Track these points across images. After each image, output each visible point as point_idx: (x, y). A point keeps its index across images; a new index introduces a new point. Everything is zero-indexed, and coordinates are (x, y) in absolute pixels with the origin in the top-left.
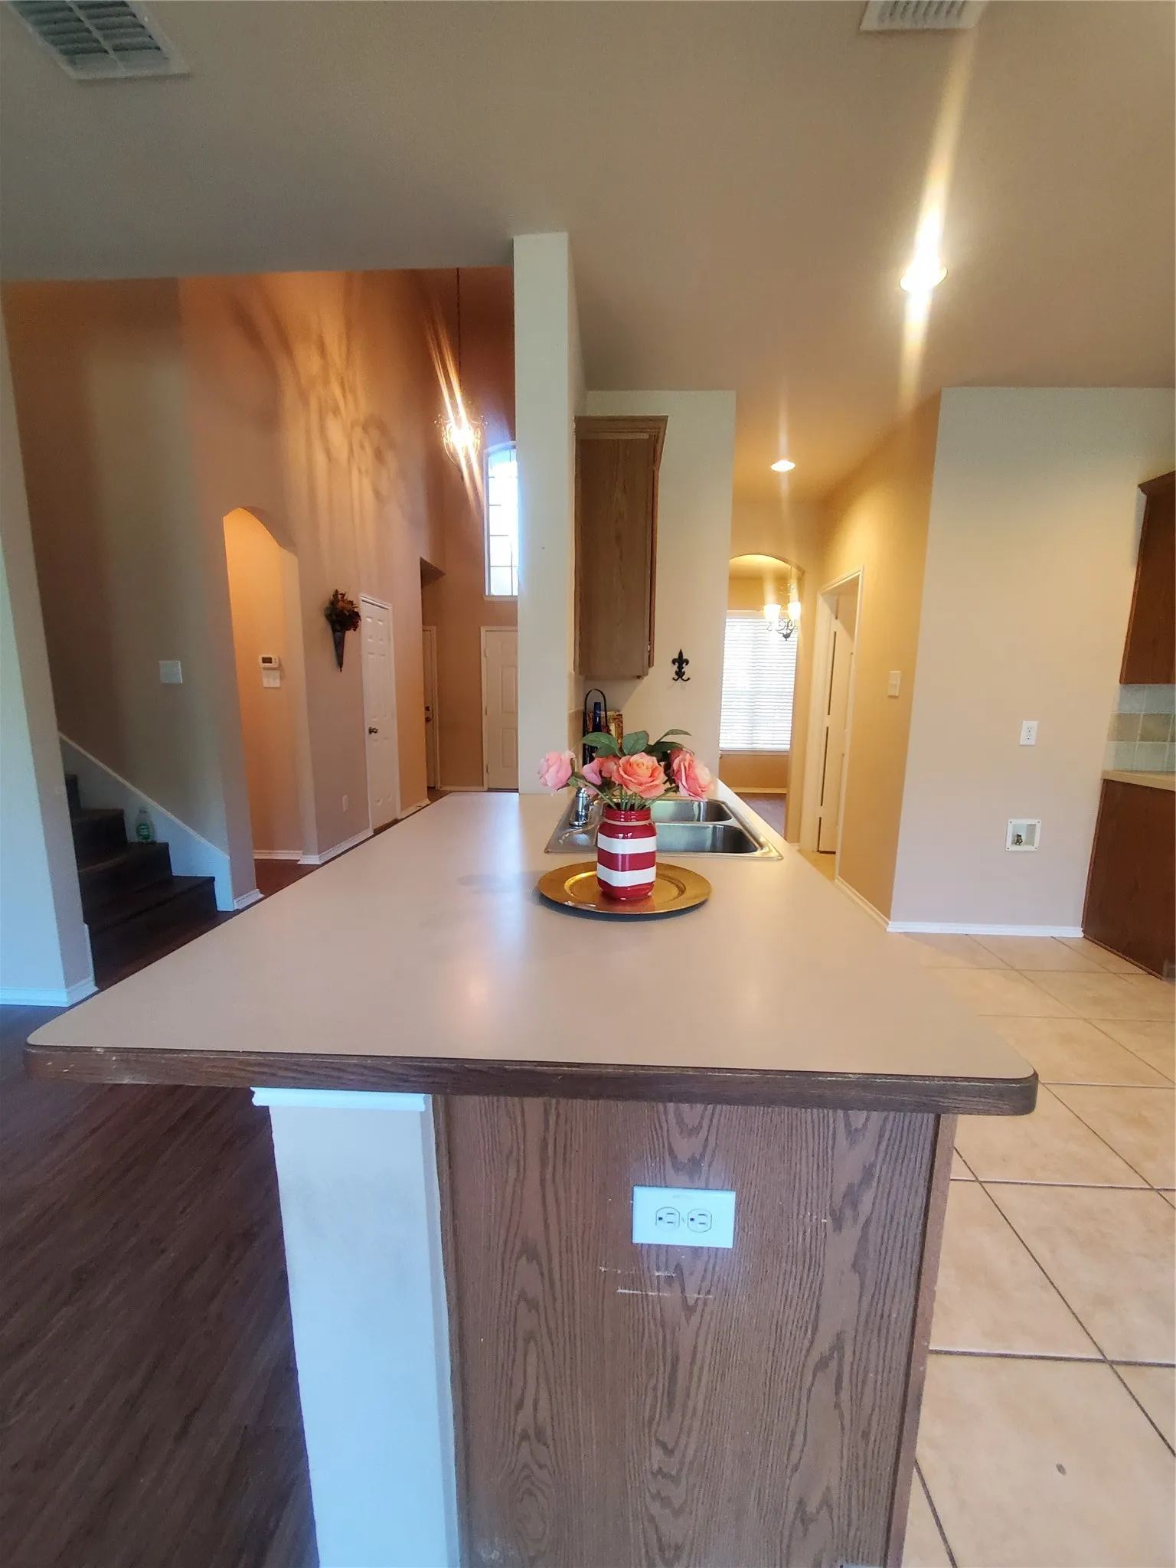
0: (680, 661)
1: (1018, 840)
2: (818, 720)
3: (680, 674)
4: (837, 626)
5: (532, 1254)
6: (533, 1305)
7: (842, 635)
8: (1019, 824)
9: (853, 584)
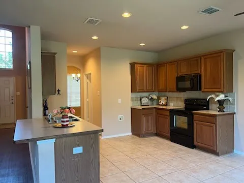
0: (59, 91)
1: (120, 119)
2: (86, 100)
3: (59, 93)
4: (88, 81)
5: (63, 158)
6: (63, 164)
7: (89, 82)
8: (120, 116)
9: (90, 74)
